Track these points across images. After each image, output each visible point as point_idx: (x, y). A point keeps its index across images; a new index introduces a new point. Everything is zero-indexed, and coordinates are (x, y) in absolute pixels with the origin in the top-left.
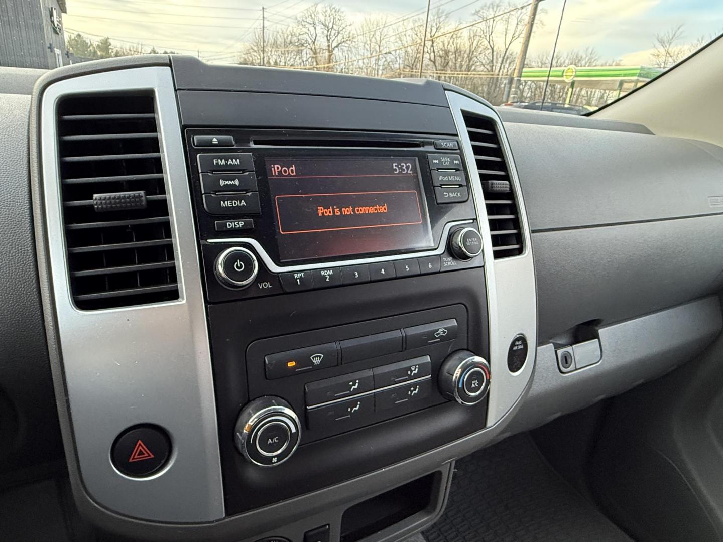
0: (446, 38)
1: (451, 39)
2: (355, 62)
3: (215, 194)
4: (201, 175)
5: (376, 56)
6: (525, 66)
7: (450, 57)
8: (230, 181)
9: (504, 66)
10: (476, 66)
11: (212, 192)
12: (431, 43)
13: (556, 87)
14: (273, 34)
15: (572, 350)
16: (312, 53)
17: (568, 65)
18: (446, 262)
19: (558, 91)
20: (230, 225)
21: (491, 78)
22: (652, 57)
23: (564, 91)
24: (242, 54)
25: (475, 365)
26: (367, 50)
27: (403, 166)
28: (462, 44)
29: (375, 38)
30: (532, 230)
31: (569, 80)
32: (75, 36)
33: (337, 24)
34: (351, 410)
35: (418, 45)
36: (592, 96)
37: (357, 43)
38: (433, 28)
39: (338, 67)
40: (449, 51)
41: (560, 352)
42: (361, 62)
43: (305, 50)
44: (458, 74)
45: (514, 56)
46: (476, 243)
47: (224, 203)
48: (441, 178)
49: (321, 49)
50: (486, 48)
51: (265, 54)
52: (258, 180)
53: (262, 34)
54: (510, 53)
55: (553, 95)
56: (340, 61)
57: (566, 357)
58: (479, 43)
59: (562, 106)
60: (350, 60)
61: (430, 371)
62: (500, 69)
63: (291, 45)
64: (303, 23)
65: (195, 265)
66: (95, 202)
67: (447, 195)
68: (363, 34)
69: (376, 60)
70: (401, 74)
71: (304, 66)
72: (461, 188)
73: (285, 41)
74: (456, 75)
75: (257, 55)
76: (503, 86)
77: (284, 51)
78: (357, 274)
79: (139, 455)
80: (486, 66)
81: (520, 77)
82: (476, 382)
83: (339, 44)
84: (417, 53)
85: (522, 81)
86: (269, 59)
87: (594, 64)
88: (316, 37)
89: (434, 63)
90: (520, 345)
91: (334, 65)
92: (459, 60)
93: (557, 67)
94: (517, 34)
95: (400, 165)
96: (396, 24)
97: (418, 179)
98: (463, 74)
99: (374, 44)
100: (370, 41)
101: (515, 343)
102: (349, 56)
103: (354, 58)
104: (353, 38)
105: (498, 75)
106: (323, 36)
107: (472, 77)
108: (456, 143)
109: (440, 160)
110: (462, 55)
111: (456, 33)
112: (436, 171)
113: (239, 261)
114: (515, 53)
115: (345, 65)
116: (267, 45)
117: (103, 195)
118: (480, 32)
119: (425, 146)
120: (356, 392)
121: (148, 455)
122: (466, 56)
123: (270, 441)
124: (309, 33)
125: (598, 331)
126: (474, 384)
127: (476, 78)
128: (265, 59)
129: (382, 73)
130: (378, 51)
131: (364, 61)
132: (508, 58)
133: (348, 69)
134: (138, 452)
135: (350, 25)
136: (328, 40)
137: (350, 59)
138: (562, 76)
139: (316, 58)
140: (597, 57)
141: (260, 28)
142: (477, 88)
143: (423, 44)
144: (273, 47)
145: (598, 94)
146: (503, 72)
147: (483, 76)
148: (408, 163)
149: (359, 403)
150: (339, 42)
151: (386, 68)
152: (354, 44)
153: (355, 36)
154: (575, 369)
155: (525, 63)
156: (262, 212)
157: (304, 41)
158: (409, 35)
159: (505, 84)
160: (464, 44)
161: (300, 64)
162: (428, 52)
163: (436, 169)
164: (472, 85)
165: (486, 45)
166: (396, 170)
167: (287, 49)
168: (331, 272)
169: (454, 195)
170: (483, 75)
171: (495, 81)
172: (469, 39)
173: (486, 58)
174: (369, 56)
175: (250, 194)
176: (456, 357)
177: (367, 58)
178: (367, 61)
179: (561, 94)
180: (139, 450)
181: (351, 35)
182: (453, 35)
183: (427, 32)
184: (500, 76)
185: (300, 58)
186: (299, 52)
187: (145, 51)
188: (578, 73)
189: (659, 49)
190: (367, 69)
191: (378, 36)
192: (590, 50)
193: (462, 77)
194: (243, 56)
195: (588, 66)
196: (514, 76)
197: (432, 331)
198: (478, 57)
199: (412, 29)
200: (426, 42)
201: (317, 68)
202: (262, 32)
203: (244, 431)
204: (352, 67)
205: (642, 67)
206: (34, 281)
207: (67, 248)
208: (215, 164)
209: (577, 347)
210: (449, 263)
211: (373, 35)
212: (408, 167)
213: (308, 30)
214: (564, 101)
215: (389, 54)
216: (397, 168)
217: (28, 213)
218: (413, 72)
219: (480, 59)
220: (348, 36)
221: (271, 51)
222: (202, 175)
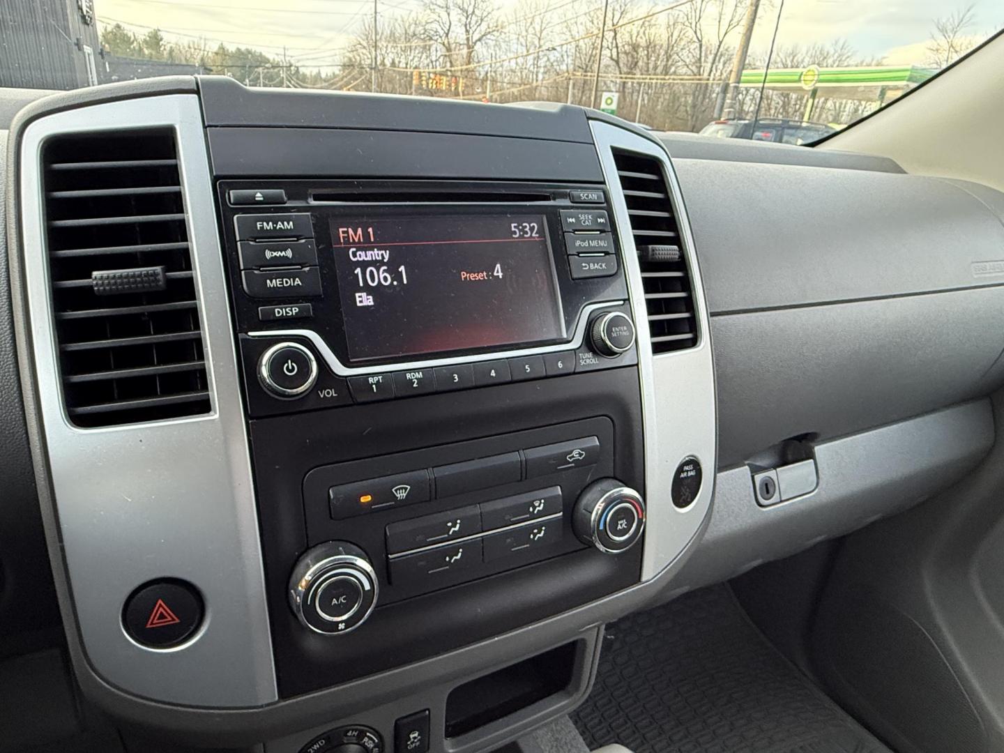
0: (633, 27)
1: (641, 27)
2: (504, 63)
3: (259, 270)
4: (239, 243)
5: (534, 53)
6: (746, 67)
7: (640, 54)
8: (280, 253)
9: (716, 66)
10: (676, 68)
11: (254, 268)
12: (612, 34)
13: (790, 97)
14: (390, 22)
15: (775, 474)
16: (444, 49)
17: (809, 65)
18: (583, 359)
19: (793, 102)
20: (279, 312)
21: (697, 84)
22: (929, 53)
23: (801, 103)
24: (345, 51)
25: (623, 499)
26: (522, 45)
27: (526, 227)
28: (657, 35)
29: (534, 28)
30: (711, 313)
31: (808, 87)
32: (113, 27)
33: (480, 7)
34: (451, 559)
35: (594, 37)
36: (842, 109)
37: (508, 34)
38: (615, 13)
39: (481, 69)
40: (639, 46)
41: (759, 478)
42: (513, 62)
43: (434, 46)
44: (650, 79)
45: (731, 53)
46: (625, 333)
47: (271, 282)
48: (578, 243)
49: (457, 43)
50: (691, 42)
51: (378, 51)
52: (318, 250)
53: (373, 22)
54: (726, 47)
55: (787, 108)
56: (484, 61)
57: (766, 485)
58: (682, 34)
59: (799, 124)
60: (498, 60)
61: (561, 507)
62: (711, 71)
63: (415, 37)
64: (432, 7)
65: (231, 366)
66: (95, 282)
67: (586, 267)
68: (517, 22)
69: (534, 59)
70: (570, 79)
71: (433, 68)
72: (607, 256)
73: (406, 33)
74: (647, 81)
75: (368, 54)
76: (714, 95)
77: (405, 47)
78: (456, 377)
79: (158, 619)
80: (690, 67)
81: (739, 83)
82: (624, 522)
83: (484, 35)
84: (593, 49)
85: (742, 89)
86: (384, 59)
87: (846, 64)
88: (450, 27)
89: (617, 62)
90: (690, 471)
91: (475, 67)
92: (653, 59)
93: (792, 67)
94: (735, 20)
95: (522, 226)
96: (562, 8)
97: (546, 246)
98: (657, 79)
99: (531, 36)
100: (527, 31)
101: (683, 468)
102: (496, 54)
103: (504, 57)
104: (502, 28)
105: (708, 80)
106: (460, 24)
107: (670, 83)
108: (602, 193)
109: (577, 219)
110: (657, 51)
111: (647, 19)
112: (572, 234)
113: (290, 361)
114: (732, 48)
115: (491, 66)
116: (381, 39)
117: (105, 273)
118: (683, 18)
119: (557, 200)
120: (457, 535)
121: (171, 619)
122: (662, 52)
123: (335, 601)
124: (440, 21)
125: (814, 448)
126: (621, 525)
127: (677, 84)
128: (378, 59)
129: (544, 78)
130: (538, 46)
131: (518, 60)
132: (721, 55)
133: (495, 72)
134: (158, 615)
135: (499, 9)
136: (467, 31)
137: (498, 57)
138: (799, 81)
139: (449, 56)
140: (849, 54)
141: (372, 14)
142: (678, 98)
143: (600, 35)
144: (389, 42)
145: (850, 106)
146: (715, 75)
147: (687, 82)
148: (532, 223)
149: (461, 550)
150: (483, 33)
151: (549, 70)
152: (503, 35)
153: (505, 24)
154: (779, 500)
155: (747, 62)
156: (324, 294)
157: (432, 33)
158: (581, 24)
159: (718, 94)
160: (660, 36)
161: (428, 65)
162: (608, 48)
163: (571, 230)
164: (670, 94)
165: (690, 37)
166: (515, 233)
167: (408, 44)
168: (420, 375)
169: (596, 266)
170: (687, 80)
171: (703, 88)
172: (668, 28)
173: (690, 55)
174: (525, 53)
175: (307, 269)
176: (597, 488)
177: (522, 56)
178: (522, 60)
179: (798, 107)
180: (159, 612)
181: (499, 23)
182: (644, 23)
183: (607, 19)
184: (711, 82)
185: (427, 57)
186: (426, 48)
187: (210, 48)
188: (822, 77)
189: (939, 41)
190: (521, 72)
191: (538, 24)
192: (841, 43)
193: (656, 83)
194: (348, 54)
195: (838, 66)
196: (730, 82)
197: (562, 453)
198: (680, 54)
199: (585, 14)
200: (605, 33)
201: (451, 71)
202: (373, 20)
203: (300, 588)
204: (500, 69)
205: (913, 66)
206: (15, 389)
207: (57, 345)
208: (259, 228)
209: (783, 470)
210: (588, 361)
211: (531, 23)
212: (532, 229)
213: (439, 16)
214: (801, 116)
215: (553, 51)
216: (517, 230)
217: (6, 297)
218: (586, 76)
219: (682, 57)
220: (495, 25)
221: (387, 47)
222: (241, 244)
